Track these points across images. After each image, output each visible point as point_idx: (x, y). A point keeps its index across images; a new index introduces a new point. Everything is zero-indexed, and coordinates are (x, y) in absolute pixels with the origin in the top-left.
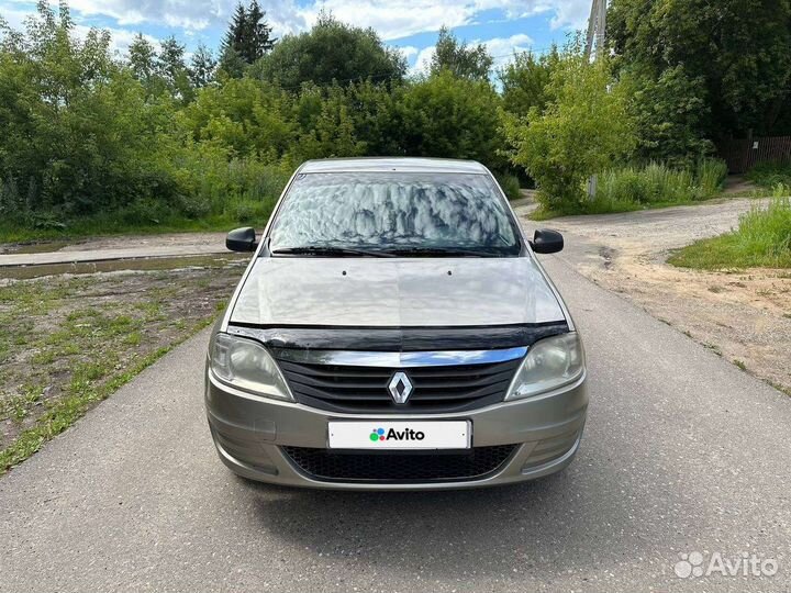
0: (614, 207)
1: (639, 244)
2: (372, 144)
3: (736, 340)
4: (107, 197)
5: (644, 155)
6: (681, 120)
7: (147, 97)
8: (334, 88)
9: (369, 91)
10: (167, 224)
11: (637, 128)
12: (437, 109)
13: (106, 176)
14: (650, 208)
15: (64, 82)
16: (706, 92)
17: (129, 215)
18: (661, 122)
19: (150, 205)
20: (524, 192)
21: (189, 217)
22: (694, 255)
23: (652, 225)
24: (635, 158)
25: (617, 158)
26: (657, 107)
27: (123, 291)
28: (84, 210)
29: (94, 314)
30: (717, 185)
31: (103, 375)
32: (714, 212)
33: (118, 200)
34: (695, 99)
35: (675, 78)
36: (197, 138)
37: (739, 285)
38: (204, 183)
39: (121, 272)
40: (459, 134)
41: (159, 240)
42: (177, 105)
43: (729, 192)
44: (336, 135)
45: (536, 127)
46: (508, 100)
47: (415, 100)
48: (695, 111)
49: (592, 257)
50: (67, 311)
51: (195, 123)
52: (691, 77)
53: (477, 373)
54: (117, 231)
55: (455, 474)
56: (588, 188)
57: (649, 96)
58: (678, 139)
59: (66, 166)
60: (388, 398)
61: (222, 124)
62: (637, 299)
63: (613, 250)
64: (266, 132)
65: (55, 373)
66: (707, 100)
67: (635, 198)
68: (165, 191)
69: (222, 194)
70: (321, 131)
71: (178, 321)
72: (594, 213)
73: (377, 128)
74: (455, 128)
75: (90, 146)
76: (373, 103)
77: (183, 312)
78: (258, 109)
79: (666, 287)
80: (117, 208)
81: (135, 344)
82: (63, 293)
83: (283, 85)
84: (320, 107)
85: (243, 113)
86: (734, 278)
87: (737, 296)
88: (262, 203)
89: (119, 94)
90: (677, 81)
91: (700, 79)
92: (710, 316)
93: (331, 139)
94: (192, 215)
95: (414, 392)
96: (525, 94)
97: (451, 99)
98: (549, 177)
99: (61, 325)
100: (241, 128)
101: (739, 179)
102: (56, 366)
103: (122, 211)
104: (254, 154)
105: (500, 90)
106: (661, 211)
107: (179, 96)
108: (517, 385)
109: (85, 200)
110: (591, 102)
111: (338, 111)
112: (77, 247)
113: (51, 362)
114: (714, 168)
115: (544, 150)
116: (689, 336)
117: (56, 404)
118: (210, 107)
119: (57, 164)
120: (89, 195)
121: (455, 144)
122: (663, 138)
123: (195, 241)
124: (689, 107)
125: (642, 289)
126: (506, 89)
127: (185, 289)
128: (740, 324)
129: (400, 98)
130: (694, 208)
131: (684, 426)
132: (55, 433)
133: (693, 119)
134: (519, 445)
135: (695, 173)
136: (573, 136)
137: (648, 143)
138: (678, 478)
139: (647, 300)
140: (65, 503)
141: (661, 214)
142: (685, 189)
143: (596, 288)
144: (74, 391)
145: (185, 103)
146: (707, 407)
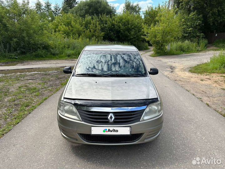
0: (175, 53)
1: (182, 65)
2: (106, 33)
3: (207, 97)
4: (29, 49)
5: (184, 38)
6: (195, 28)
7: (41, 19)
8: (95, 16)
9: (105, 17)
10: (47, 57)
11: (182, 30)
12: (125, 23)
13: (29, 43)
14: (185, 54)
15: (16, 15)
16: (202, 19)
17: (36, 54)
18: (190, 28)
19: (42, 52)
20: (149, 47)
21: (53, 55)
22: (197, 69)
23: (185, 59)
24: (181, 38)
25: (176, 38)
26: (188, 24)
27: (34, 78)
28: (23, 53)
29: (26, 86)
30: (205, 47)
31: (29, 105)
32: (203, 55)
33: (33, 50)
34: (199, 22)
35: (194, 15)
36: (55, 32)
37: (209, 79)
38: (57, 45)
39: (34, 72)
40: (131, 30)
41: (45, 62)
42: (49, 21)
43: (208, 49)
44: (95, 31)
45: (153, 30)
46: (145, 20)
47: (118, 20)
48: (199, 25)
49: (168, 69)
50: (19, 85)
51: (55, 27)
52: (199, 15)
53: (133, 114)
54: (33, 59)
55: (126, 141)
56: (168, 47)
57: (186, 20)
58: (194, 33)
59: (17, 40)
60: (108, 121)
61: (63, 27)
62: (180, 83)
63: (174, 67)
64: (75, 30)
65: (16, 105)
66: (203, 21)
67: (181, 51)
68: (46, 47)
69: (62, 49)
70: (91, 29)
71: (50, 88)
72: (169, 55)
73: (107, 29)
74: (130, 29)
75: (24, 34)
76: (106, 21)
77: (51, 86)
78: (72, 23)
79: (188, 79)
80: (32, 52)
81: (38, 96)
82: (17, 79)
83: (80, 16)
84: (91, 22)
85: (68, 24)
86: (208, 77)
87: (208, 82)
88: (74, 51)
89: (33, 19)
90: (194, 16)
91: (201, 16)
92: (200, 89)
93: (94, 32)
94: (54, 55)
95: (115, 119)
96: (150, 19)
97: (129, 20)
98: (157, 44)
99: (17, 90)
100: (68, 28)
101: (211, 45)
102: (16, 102)
103: (34, 54)
104: (72, 36)
105: (143, 17)
106: (188, 54)
107: (50, 18)
108: (144, 117)
109: (23, 50)
110: (169, 23)
111: (96, 24)
112: (21, 64)
113: (15, 101)
114: (204, 42)
115: (155, 36)
116: (194, 95)
117: (16, 114)
118: (59, 22)
119: (15, 40)
120: (24, 48)
121: (130, 33)
122: (190, 33)
123: (55, 62)
124: (197, 24)
125: (182, 80)
126: (145, 17)
127: (52, 78)
128: (208, 91)
129: (114, 20)
130: (198, 54)
131: (190, 124)
132: (16, 124)
133: (199, 27)
134: (144, 133)
135: (198, 43)
136: (164, 32)
137: (185, 35)
138: (188, 140)
139: (183, 83)
140: (19, 146)
141: (188, 55)
142: (195, 48)
143: (169, 80)
144: (21, 110)
145: (52, 21)
146: (197, 118)
